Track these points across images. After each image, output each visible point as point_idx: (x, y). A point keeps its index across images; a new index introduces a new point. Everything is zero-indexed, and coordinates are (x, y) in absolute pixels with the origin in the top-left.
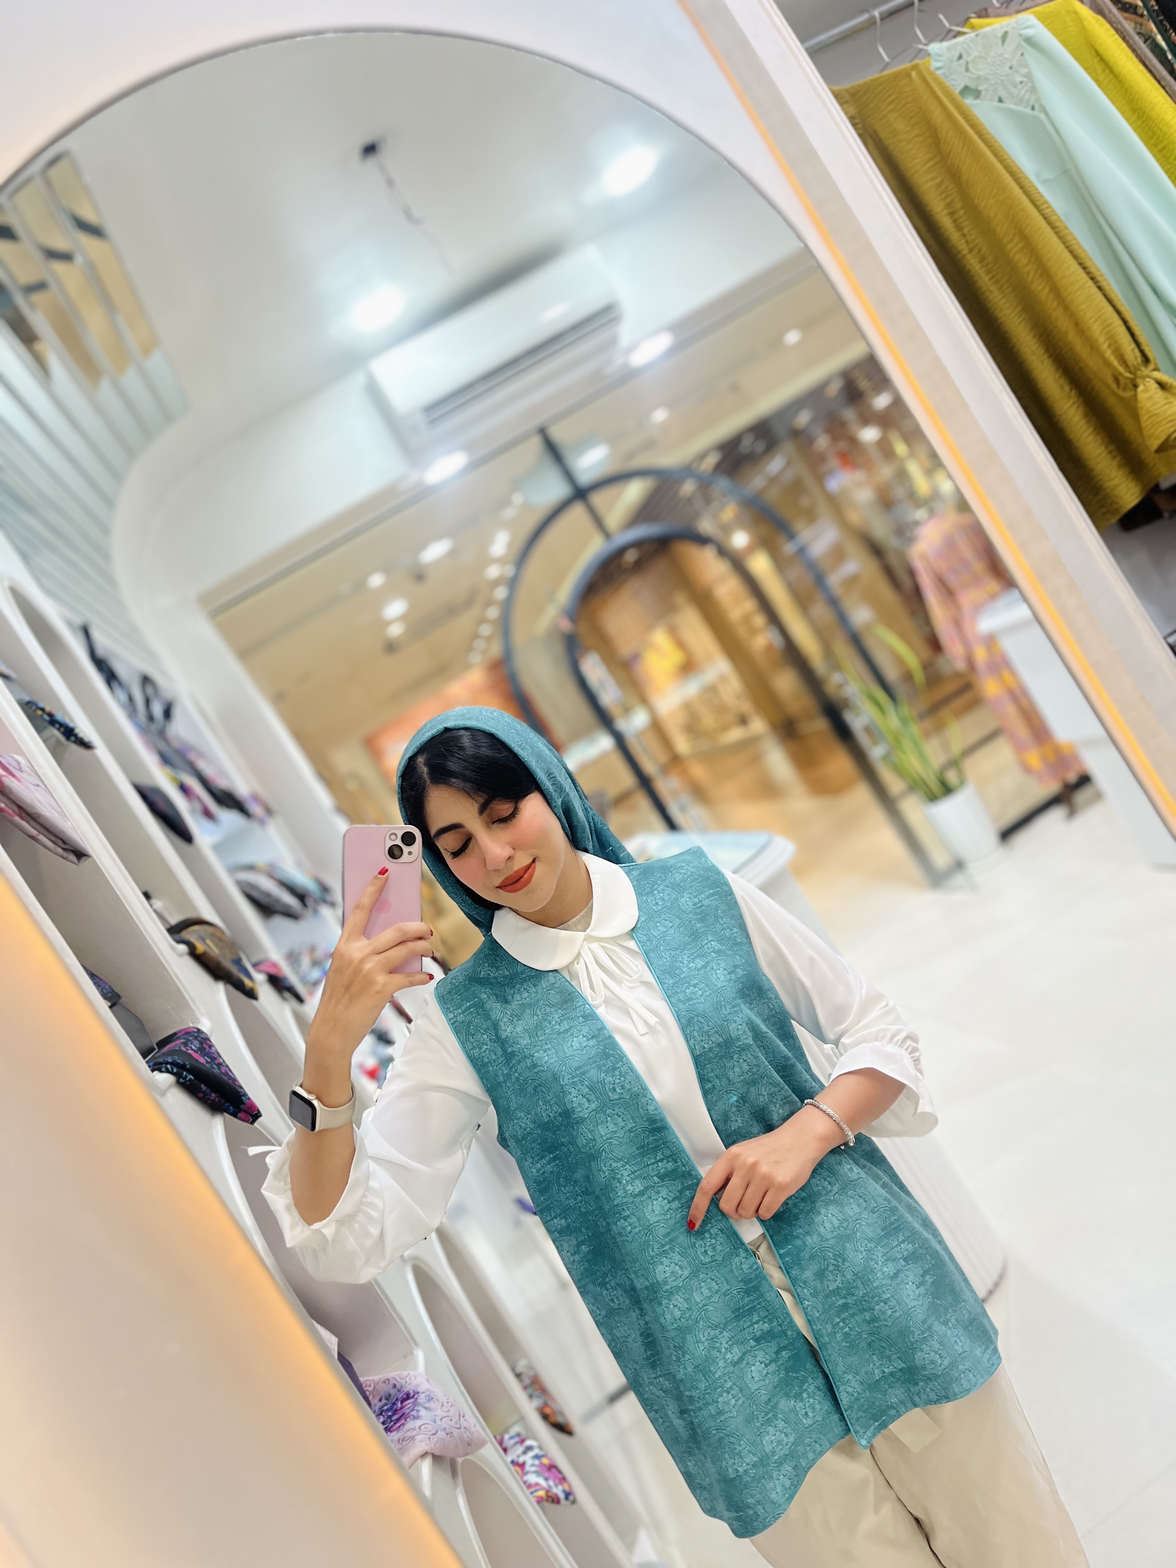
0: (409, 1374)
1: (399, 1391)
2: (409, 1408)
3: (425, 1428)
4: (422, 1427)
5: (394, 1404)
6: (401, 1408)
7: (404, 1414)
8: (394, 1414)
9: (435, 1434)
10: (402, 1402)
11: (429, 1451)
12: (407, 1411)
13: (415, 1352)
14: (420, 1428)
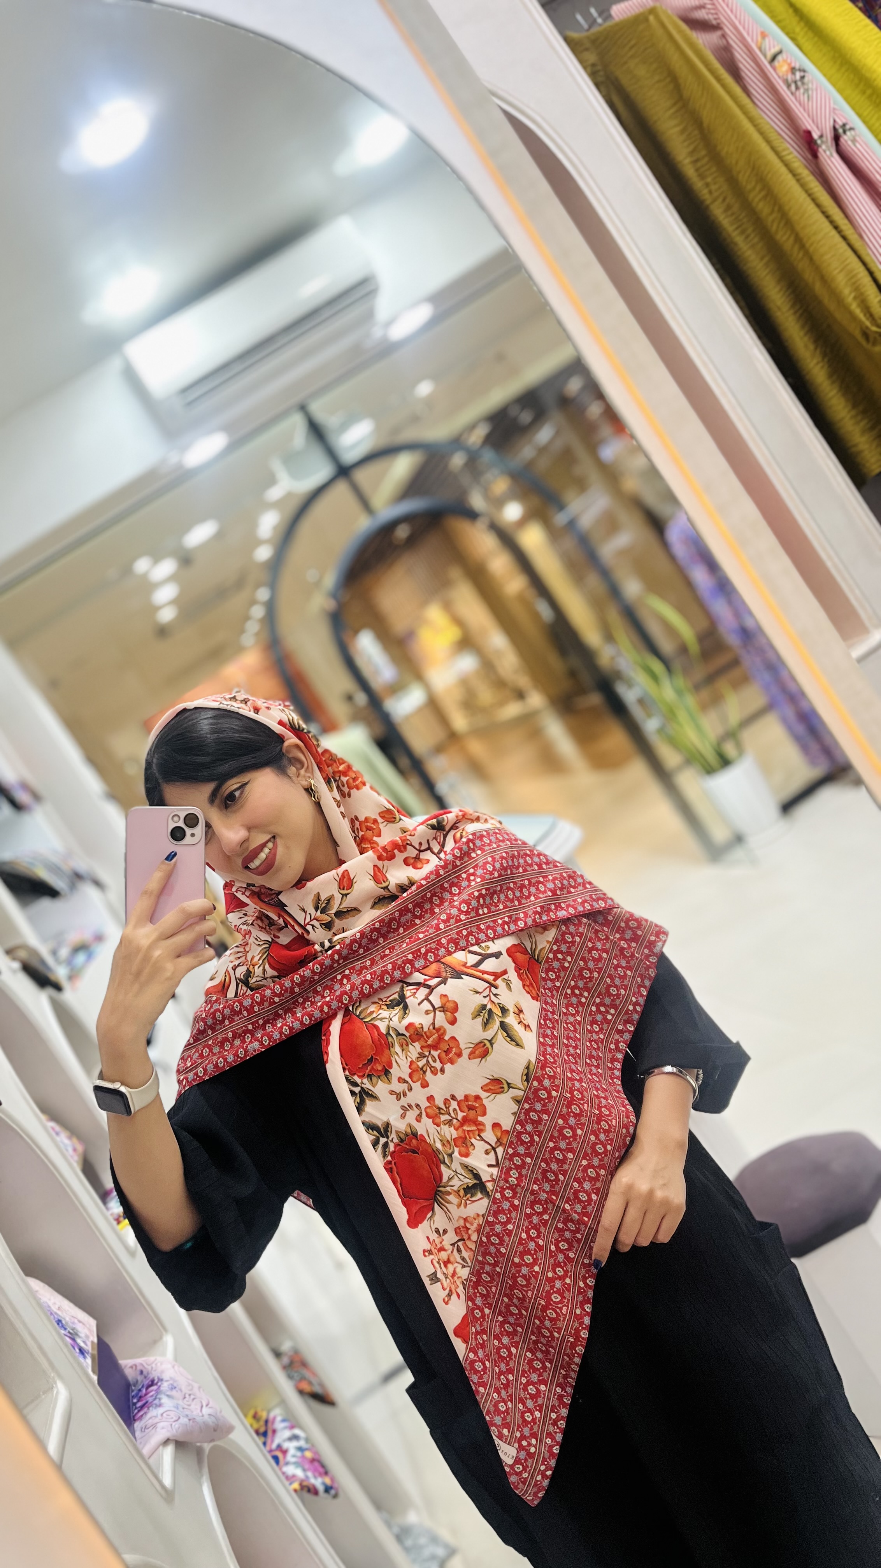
0: (156, 1360)
1: (145, 1377)
2: (152, 1396)
3: (168, 1415)
4: (164, 1415)
5: (140, 1390)
6: (146, 1395)
7: (147, 1402)
8: (138, 1401)
9: (177, 1421)
10: (147, 1389)
11: (171, 1438)
12: (150, 1399)
13: (164, 1339)
14: (162, 1415)
